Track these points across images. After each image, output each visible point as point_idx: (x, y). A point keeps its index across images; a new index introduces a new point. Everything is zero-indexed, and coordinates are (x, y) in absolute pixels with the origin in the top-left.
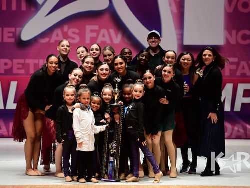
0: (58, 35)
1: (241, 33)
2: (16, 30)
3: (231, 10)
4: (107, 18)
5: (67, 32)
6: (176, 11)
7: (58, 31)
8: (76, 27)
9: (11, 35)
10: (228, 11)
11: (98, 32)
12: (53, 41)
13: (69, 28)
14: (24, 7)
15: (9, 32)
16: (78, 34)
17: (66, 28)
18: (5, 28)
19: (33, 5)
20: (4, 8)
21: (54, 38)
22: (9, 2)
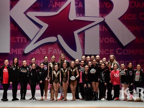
0: (38, 51)
4: (56, 45)
5: (41, 50)
6: (81, 42)
7: (38, 50)
9: (21, 51)
11: (53, 50)
12: (36, 53)
14: (25, 41)
15: (20, 50)
16: (45, 51)
17: (41, 49)
18: (18, 49)
19: (29, 40)
20: (18, 41)
21: (36, 52)
22: (20, 39)
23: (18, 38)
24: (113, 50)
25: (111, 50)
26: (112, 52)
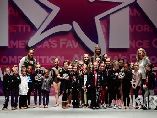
0: (46, 44)
1: (138, 42)
2: (25, 41)
3: (132, 31)
4: (70, 35)
5: (51, 42)
6: (105, 31)
7: (47, 42)
8: (55, 40)
9: (23, 44)
10: (131, 31)
11: (66, 42)
12: (44, 47)
13: (51, 41)
14: (29, 30)
15: (22, 43)
16: (56, 43)
17: (50, 40)
18: (20, 41)
19: (34, 29)
20: (20, 31)
21: (44, 45)
22: (22, 28)
23: (20, 26)
24: (148, 41)
25: (145, 41)
26: (147, 44)
